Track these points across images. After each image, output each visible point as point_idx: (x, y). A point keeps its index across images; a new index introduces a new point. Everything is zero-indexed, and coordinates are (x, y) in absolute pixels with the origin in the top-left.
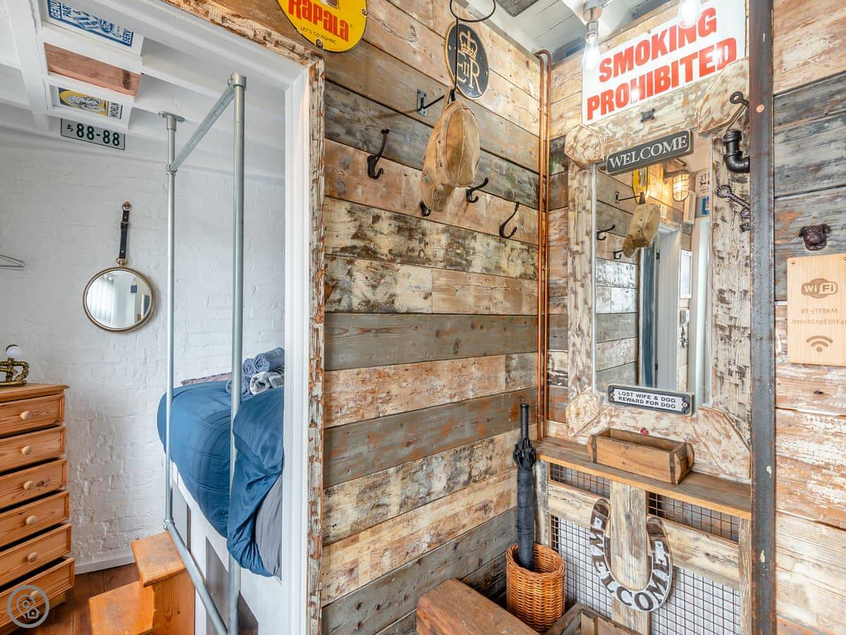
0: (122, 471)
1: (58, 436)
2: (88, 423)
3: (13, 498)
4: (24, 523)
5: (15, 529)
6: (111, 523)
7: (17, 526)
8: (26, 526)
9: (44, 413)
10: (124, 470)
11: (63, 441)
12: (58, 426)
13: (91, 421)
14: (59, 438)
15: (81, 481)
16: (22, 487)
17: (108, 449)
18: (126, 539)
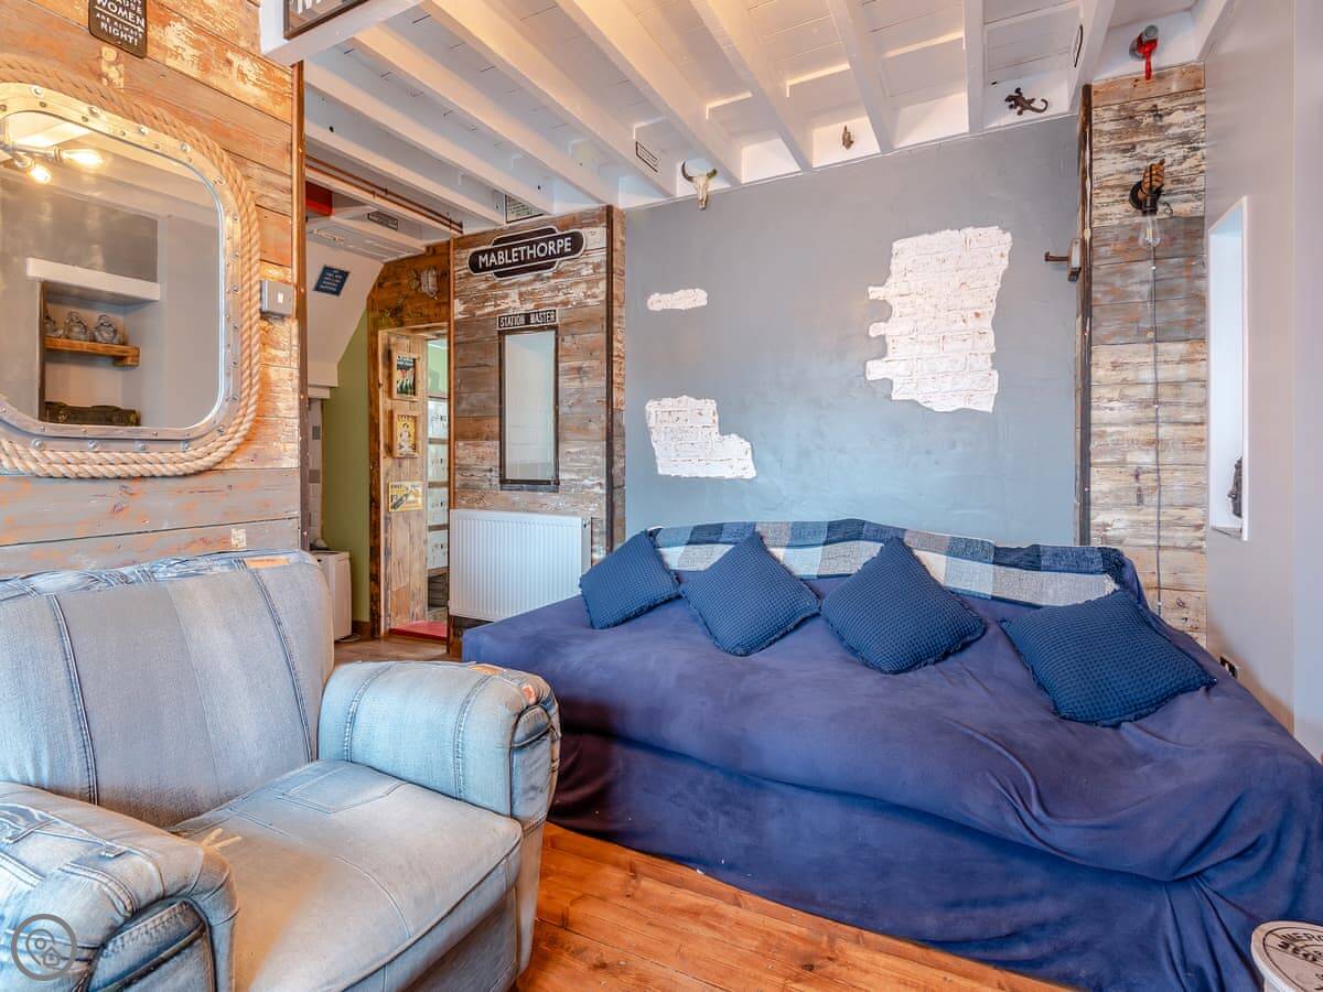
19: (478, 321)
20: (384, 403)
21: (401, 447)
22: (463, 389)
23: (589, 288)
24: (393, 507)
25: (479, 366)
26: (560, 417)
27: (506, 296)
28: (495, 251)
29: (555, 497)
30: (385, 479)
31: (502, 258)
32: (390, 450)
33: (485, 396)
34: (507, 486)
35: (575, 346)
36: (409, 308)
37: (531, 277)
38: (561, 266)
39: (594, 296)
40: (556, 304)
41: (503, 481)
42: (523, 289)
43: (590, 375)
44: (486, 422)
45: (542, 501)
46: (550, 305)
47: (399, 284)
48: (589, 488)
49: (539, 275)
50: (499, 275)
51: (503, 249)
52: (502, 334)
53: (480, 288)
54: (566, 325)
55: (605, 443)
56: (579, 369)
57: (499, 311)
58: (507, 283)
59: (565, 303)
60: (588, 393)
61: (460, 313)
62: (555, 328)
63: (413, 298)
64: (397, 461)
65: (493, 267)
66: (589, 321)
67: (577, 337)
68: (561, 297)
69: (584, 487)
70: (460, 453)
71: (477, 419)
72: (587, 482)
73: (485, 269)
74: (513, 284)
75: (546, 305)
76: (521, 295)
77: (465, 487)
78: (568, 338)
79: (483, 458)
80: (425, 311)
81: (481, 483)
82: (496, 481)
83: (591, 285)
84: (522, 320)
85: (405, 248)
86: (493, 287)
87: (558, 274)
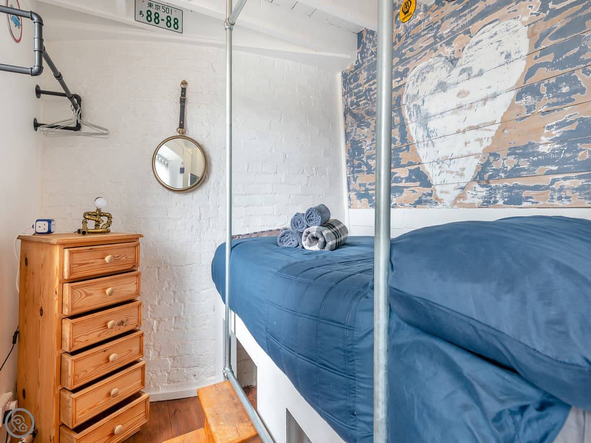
0: (182, 314)
1: (135, 279)
2: (157, 269)
3: (99, 336)
4: (108, 360)
5: (101, 365)
6: (174, 359)
7: (102, 362)
8: (110, 363)
9: (124, 258)
10: (184, 312)
11: (138, 284)
12: (135, 271)
13: (159, 268)
14: (136, 282)
15: (151, 319)
16: (106, 326)
17: (172, 294)
18: (186, 375)
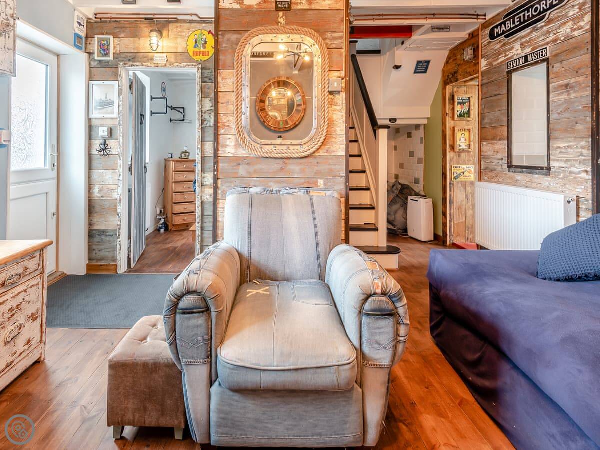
19: (495, 68)
20: (449, 123)
21: (460, 146)
22: (486, 111)
23: (575, 24)
24: (455, 178)
25: (496, 95)
26: (551, 122)
27: (513, 48)
28: (504, 23)
29: (549, 179)
30: (450, 164)
31: (509, 25)
32: (453, 148)
33: (499, 114)
34: (512, 170)
35: (563, 70)
36: (460, 71)
37: (529, 31)
38: (551, 16)
39: (580, 28)
40: (548, 44)
41: (510, 166)
42: (524, 41)
43: (577, 89)
44: (500, 129)
45: (538, 181)
46: (542, 46)
47: (456, 59)
48: (575, 174)
49: (535, 28)
50: (507, 37)
51: (509, 20)
52: (510, 73)
53: (496, 48)
54: (556, 55)
55: (590, 140)
56: (567, 86)
57: (508, 59)
58: (513, 40)
59: (555, 41)
60: (574, 103)
61: (485, 67)
62: (547, 60)
63: (462, 65)
64: (457, 154)
65: (504, 32)
66: (575, 48)
67: (565, 63)
68: (552, 37)
69: (571, 173)
70: (484, 149)
71: (494, 128)
72: (574, 169)
73: (499, 35)
74: (517, 39)
75: (539, 46)
76: (522, 45)
77: (487, 169)
78: (557, 66)
79: (498, 152)
80: (469, 70)
81: (496, 167)
82: (506, 166)
83: (577, 21)
84: (523, 60)
85: (456, 39)
86: (505, 45)
87: (550, 22)
